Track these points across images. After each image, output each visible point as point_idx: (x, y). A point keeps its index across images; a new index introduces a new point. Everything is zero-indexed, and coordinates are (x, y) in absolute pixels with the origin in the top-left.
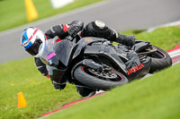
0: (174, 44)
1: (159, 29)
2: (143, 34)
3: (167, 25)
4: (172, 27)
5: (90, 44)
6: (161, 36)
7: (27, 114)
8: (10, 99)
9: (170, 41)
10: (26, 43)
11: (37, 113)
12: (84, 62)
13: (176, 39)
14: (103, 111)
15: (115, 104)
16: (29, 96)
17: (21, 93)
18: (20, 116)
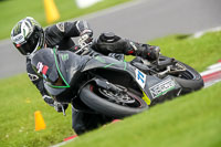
1: (207, 34)
2: (189, 40)
6: (210, 42)
7: (47, 138)
8: (25, 120)
11: (58, 137)
14: (140, 135)
15: (154, 127)
16: (49, 115)
17: (38, 112)
18: (37, 141)
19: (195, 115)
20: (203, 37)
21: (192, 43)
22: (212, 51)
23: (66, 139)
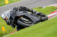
0: (52, 12)
1: (47, 7)
3: (50, 6)
4: (51, 6)
6: (47, 9)
7: (5, 33)
9: (51, 11)
11: (8, 33)
13: (52, 10)
15: (33, 30)
16: (6, 27)
17: (3, 26)
18: (3, 34)
19: (44, 27)
20: (46, 8)
21: (43, 9)
22: (48, 11)
23: (10, 33)
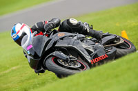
5: (62, 39)
10: (15, 36)
12: (54, 53)
